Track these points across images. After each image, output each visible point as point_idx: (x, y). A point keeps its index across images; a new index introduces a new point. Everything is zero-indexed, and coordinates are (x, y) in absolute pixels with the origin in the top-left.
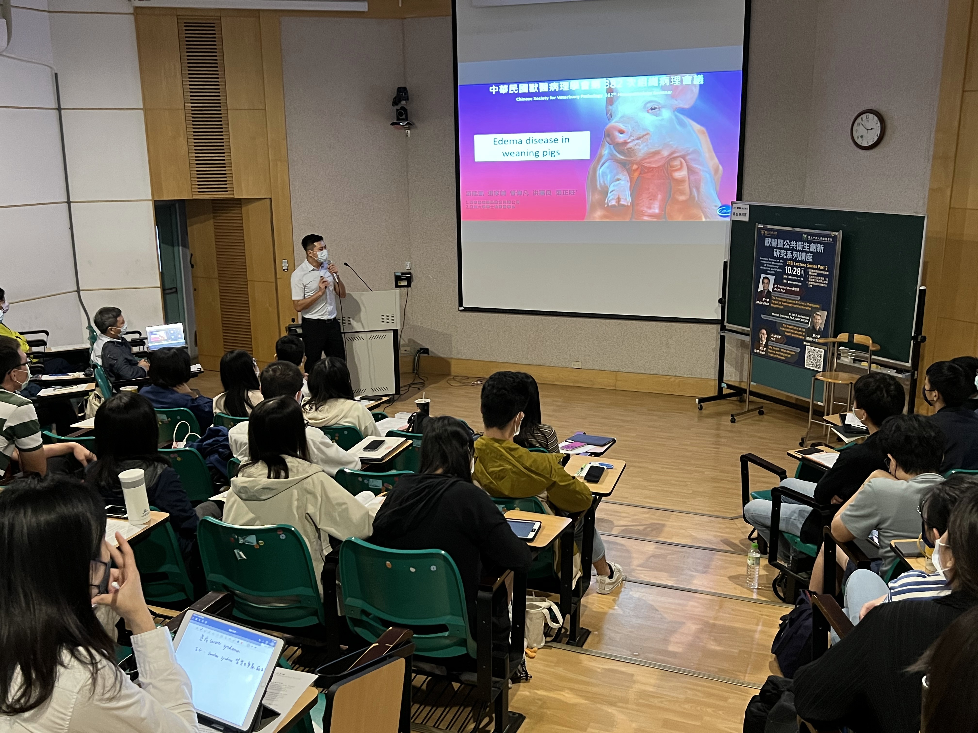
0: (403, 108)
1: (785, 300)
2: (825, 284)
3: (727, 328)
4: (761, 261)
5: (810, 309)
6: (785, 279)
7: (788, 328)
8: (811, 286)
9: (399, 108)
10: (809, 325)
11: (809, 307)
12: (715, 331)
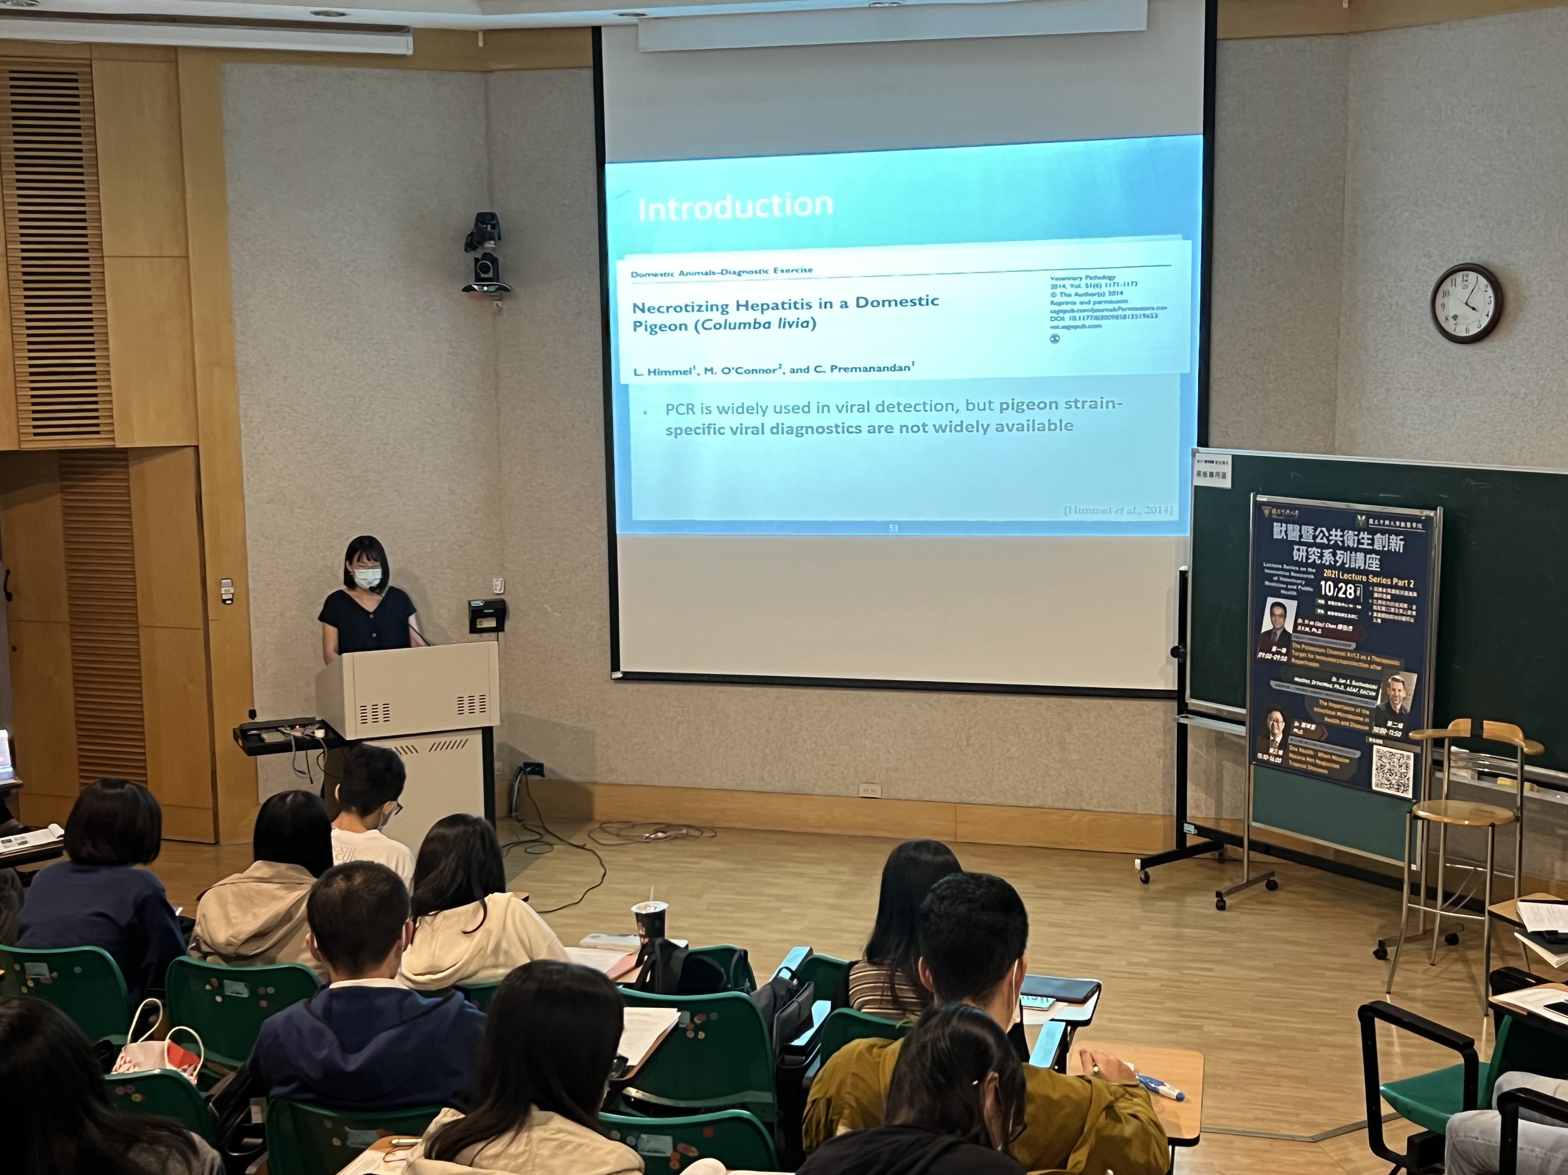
0: (486, 256)
1: (1323, 651)
2: (1411, 616)
3: (1190, 708)
4: (1266, 571)
5: (1379, 668)
6: (1321, 607)
7: (1332, 709)
8: (1379, 621)
9: (480, 257)
10: (1379, 702)
11: (1378, 664)
12: (1160, 714)
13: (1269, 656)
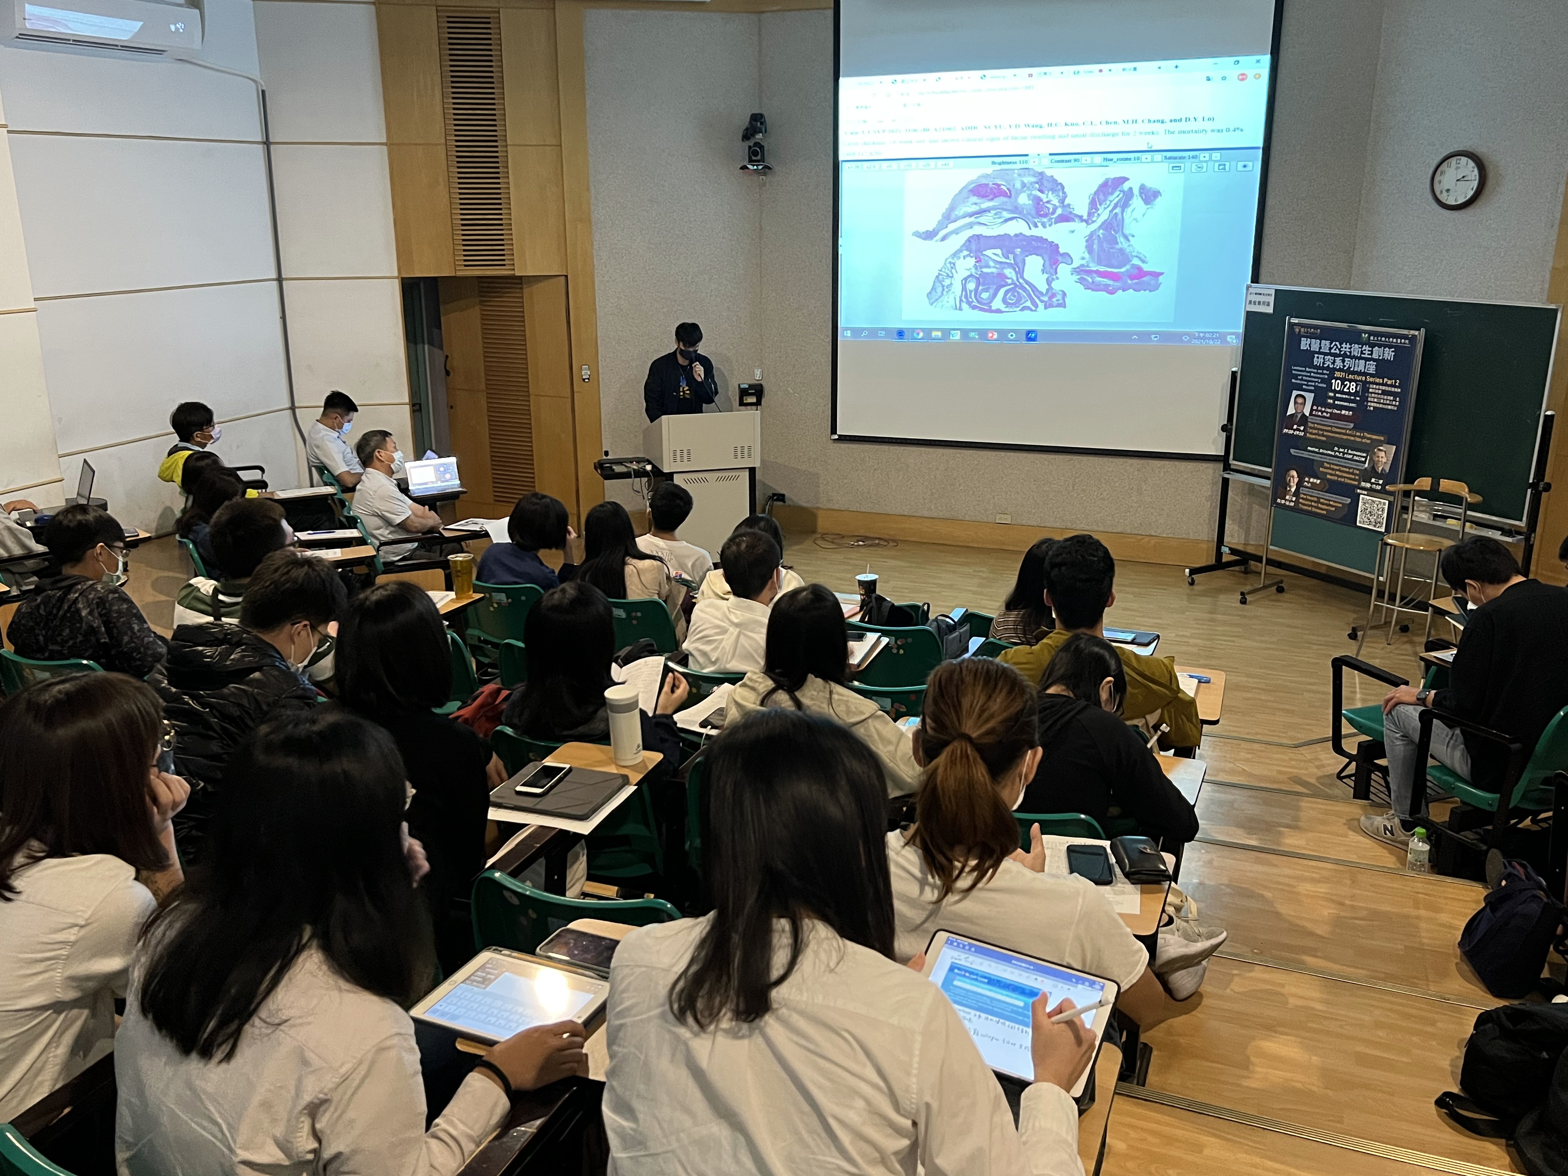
0: (756, 144)
1: (1329, 428)
2: (1395, 405)
3: (1232, 467)
4: (1294, 372)
5: (1369, 441)
6: (1331, 398)
7: (1333, 469)
8: (1372, 409)
9: (752, 144)
10: (1366, 465)
11: (1368, 439)
12: (1211, 471)
13: (1291, 432)
